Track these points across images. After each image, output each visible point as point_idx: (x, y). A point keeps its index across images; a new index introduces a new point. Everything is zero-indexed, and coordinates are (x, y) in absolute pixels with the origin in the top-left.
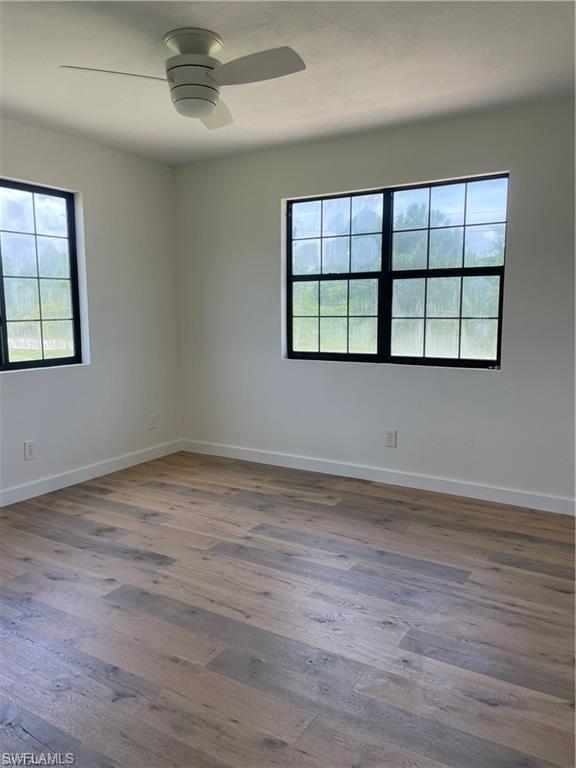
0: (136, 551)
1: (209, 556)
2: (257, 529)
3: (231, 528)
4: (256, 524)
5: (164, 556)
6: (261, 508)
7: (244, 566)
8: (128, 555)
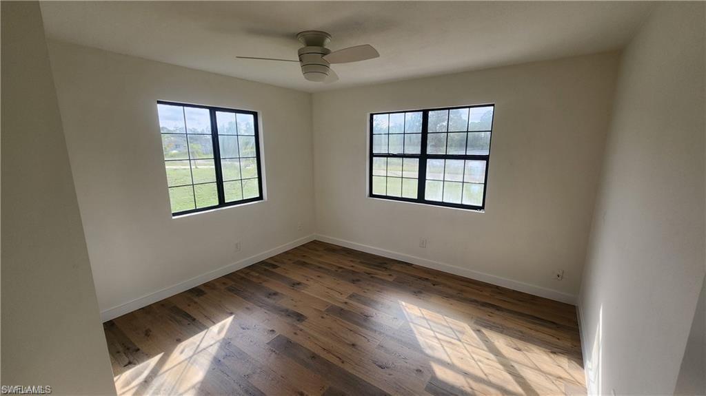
0: (287, 310)
1: (325, 316)
2: (351, 297)
3: (337, 295)
4: (351, 293)
5: (301, 315)
6: (354, 281)
7: (342, 324)
8: (283, 313)
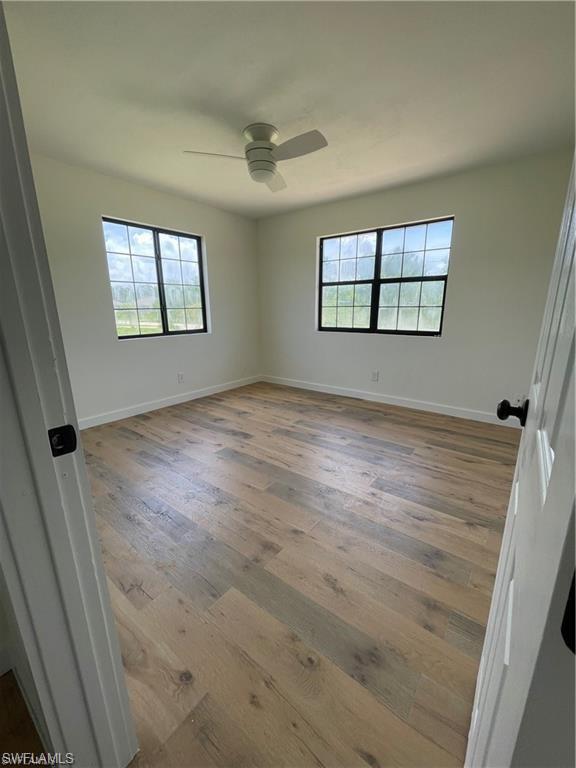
0: (234, 431)
1: (271, 435)
2: (298, 422)
3: (284, 421)
5: (248, 434)
7: (289, 441)
8: (229, 433)
